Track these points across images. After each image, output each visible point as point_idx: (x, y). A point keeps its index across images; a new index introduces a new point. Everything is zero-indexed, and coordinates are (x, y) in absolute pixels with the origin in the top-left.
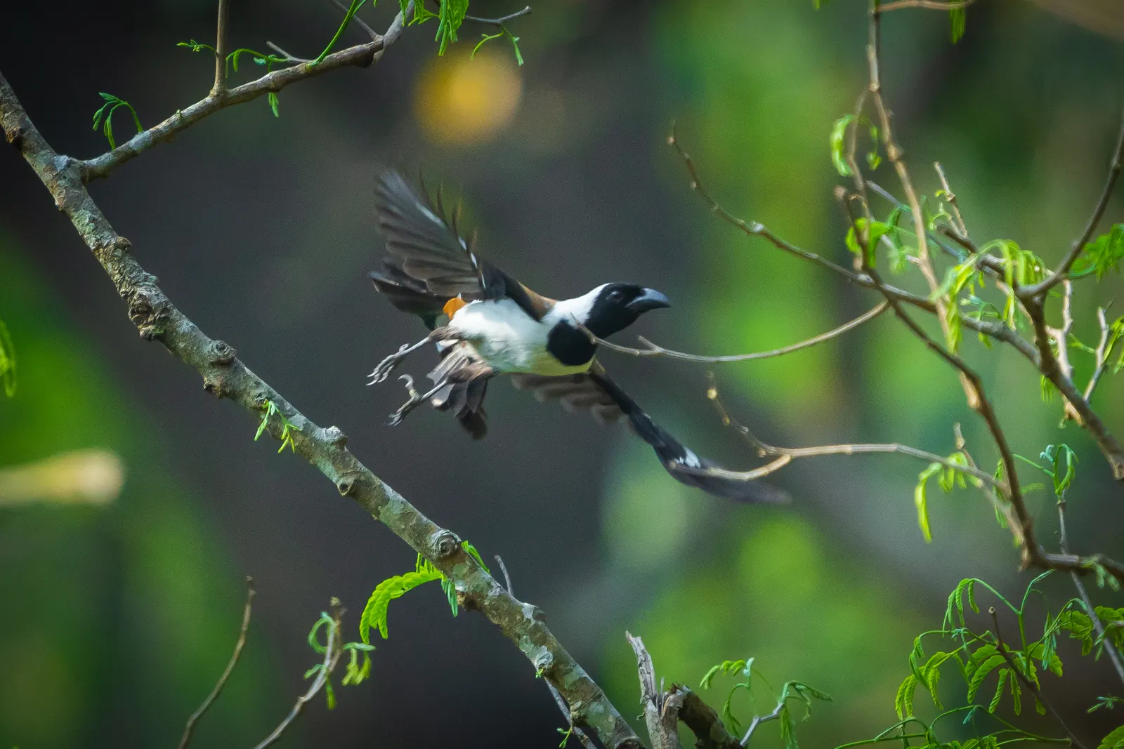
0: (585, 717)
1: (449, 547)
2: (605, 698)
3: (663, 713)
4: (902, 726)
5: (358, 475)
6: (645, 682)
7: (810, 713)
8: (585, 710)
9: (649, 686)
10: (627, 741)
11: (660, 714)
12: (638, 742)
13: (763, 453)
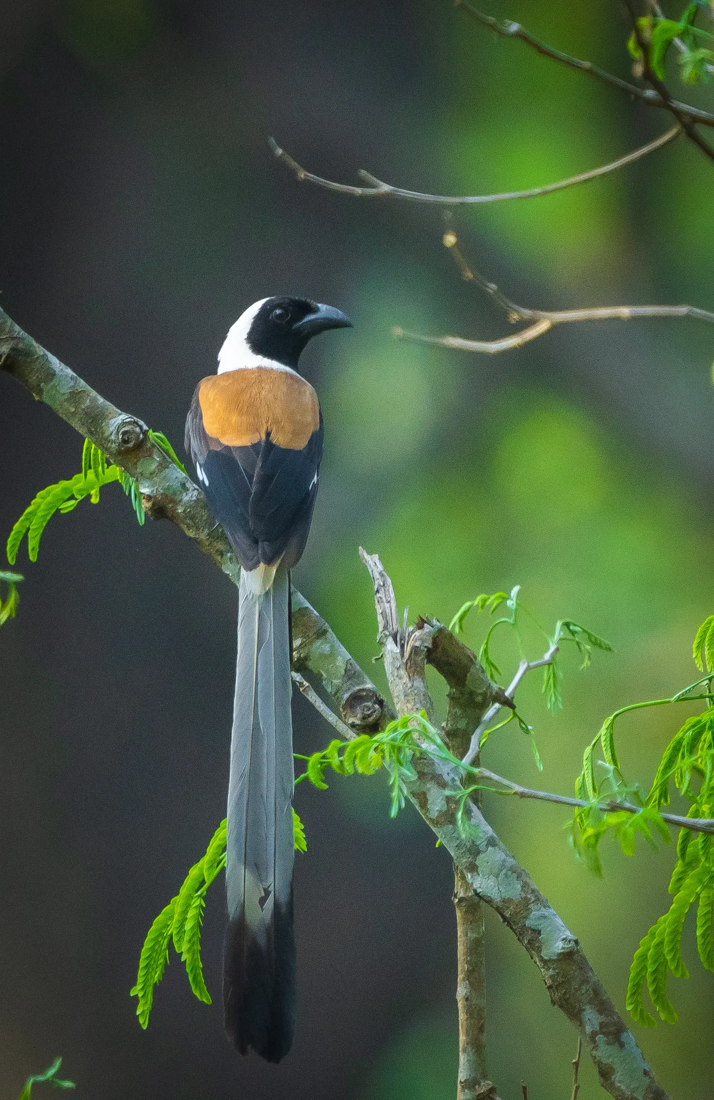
0: (306, 658)
1: (133, 436)
2: (331, 635)
3: (407, 655)
4: (707, 682)
5: (15, 342)
6: (383, 614)
7: (590, 658)
8: (306, 650)
9: (389, 618)
10: (360, 690)
11: (402, 655)
12: (374, 692)
13: (514, 317)
